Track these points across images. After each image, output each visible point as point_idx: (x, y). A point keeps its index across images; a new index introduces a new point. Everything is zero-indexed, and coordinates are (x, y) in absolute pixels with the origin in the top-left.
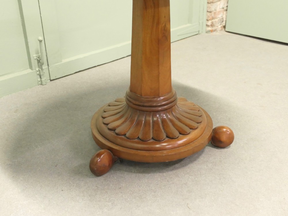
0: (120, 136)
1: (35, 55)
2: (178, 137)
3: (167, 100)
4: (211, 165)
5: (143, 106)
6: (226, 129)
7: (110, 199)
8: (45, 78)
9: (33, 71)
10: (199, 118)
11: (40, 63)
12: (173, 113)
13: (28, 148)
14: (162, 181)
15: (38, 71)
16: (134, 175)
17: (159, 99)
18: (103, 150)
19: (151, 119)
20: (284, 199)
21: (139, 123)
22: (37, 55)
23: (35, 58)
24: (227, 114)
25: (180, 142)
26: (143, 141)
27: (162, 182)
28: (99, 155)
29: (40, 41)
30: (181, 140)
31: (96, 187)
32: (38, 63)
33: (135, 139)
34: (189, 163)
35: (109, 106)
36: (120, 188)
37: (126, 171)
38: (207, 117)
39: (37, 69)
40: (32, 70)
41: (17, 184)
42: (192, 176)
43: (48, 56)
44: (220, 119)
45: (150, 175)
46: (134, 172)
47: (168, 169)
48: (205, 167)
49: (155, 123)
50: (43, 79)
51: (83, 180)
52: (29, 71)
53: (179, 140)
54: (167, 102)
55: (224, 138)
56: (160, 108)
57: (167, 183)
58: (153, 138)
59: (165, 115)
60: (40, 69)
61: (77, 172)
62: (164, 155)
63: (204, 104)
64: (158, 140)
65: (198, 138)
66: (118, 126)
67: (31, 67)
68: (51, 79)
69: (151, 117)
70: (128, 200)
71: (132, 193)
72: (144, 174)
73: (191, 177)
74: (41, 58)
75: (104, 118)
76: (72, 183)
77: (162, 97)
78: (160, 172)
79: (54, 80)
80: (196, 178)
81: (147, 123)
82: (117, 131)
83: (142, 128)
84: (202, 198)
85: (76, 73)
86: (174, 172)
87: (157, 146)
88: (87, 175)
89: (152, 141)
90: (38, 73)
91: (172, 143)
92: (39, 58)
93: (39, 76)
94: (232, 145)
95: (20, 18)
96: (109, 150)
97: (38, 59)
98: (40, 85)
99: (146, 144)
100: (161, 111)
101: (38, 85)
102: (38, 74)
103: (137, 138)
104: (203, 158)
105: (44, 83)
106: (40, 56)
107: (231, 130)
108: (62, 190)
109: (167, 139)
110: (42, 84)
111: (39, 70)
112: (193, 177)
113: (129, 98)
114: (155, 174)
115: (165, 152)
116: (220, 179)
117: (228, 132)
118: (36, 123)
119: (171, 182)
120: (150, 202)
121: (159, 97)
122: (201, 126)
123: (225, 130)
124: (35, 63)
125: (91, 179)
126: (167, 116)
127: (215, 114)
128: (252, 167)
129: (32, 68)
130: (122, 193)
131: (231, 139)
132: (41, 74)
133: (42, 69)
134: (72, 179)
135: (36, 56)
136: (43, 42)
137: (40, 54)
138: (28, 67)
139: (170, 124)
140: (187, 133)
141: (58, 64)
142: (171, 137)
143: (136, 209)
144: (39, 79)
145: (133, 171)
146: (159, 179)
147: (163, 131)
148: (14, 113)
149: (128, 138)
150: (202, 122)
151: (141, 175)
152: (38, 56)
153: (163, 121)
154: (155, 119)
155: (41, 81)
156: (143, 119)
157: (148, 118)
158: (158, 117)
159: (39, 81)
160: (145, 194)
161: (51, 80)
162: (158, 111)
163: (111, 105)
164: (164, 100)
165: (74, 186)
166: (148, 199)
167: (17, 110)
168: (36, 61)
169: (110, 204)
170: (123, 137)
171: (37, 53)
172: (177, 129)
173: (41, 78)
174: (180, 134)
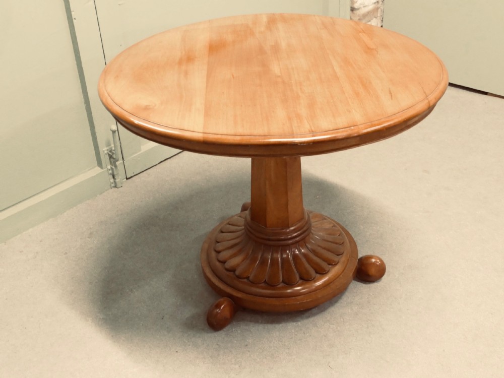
0: (242, 280)
1: (105, 149)
2: (314, 279)
3: (299, 231)
4: (356, 308)
5: (269, 240)
6: (375, 259)
7: (236, 360)
8: (120, 178)
9: (103, 170)
10: (340, 246)
11: (114, 158)
12: (307, 245)
13: (121, 294)
14: (296, 333)
15: (109, 170)
16: (260, 327)
17: (288, 230)
18: (222, 300)
19: (279, 256)
20: (444, 351)
21: (263, 262)
22: (108, 148)
23: (106, 152)
24: (379, 227)
25: (318, 283)
26: (271, 285)
27: (296, 335)
28: (218, 306)
29: (114, 132)
30: (318, 281)
31: (217, 345)
32: (110, 159)
33: (260, 284)
34: (329, 306)
35: (222, 232)
36: (247, 345)
37: (251, 321)
38: (350, 242)
39: (109, 167)
40: (102, 168)
41: (120, 346)
42: (333, 324)
43: (122, 147)
44: (369, 235)
45: (281, 325)
46: (262, 323)
47: (303, 316)
48: (349, 311)
49: (285, 261)
50: (117, 180)
51: (199, 337)
52: (98, 170)
53: (315, 282)
54: (298, 233)
55: (373, 271)
56: (290, 242)
57: (303, 335)
58: (283, 282)
59: (297, 250)
60: (114, 167)
61: (190, 326)
62: (298, 303)
63: (348, 211)
64: (290, 284)
65: (339, 276)
66: (238, 265)
67: (100, 164)
68: (128, 177)
69: (279, 253)
70: (258, 360)
71: (261, 351)
72: (274, 325)
73: (332, 326)
74: (114, 152)
75: (218, 252)
76: (187, 342)
77: (291, 227)
78: (293, 322)
79: (132, 177)
80: (338, 328)
81: (274, 262)
82: (237, 273)
83: (268, 268)
84: (346, 354)
85: (161, 162)
86: (311, 319)
87: (289, 291)
88: (203, 330)
89: (282, 285)
90: (110, 172)
91: (307, 286)
92: (111, 151)
93: (111, 176)
94: (384, 278)
95: (83, 100)
96: (229, 298)
97: (110, 153)
98: (114, 189)
99: (274, 290)
100: (292, 244)
101: (111, 188)
102: (111, 174)
103: (263, 282)
104: (347, 297)
105: (119, 185)
106: (113, 149)
107: (381, 260)
108: (177, 352)
109: (300, 282)
110: (115, 187)
111: (112, 168)
112: (334, 326)
113: (249, 228)
114: (287, 324)
115: (299, 298)
116: (368, 328)
117: (378, 262)
118: (122, 253)
119: (308, 335)
120: (284, 362)
121: (288, 227)
122: (343, 259)
123: (373, 260)
124: (105, 159)
125: (209, 335)
126: (299, 251)
127: (362, 227)
128: (408, 309)
129: (102, 166)
130: (249, 351)
131: (381, 271)
132: (115, 173)
133: (116, 166)
134: (186, 335)
135: (107, 150)
136: (117, 132)
137: (113, 145)
138: (96, 164)
139: (304, 260)
140: (325, 271)
141: (136, 155)
142: (306, 279)
143: (269, 372)
144: (112, 180)
145: (260, 321)
146: (293, 331)
147: (295, 270)
148: (88, 239)
149: (252, 282)
150: (344, 254)
151: (270, 326)
152: (110, 150)
153: (295, 257)
154: (285, 256)
155: (115, 182)
156: (270, 257)
157: (275, 255)
158: (288, 254)
159: (112, 183)
160: (277, 351)
161: (127, 179)
162: (288, 245)
163: (224, 231)
164: (295, 231)
165: (190, 345)
166: (282, 358)
167: (91, 233)
168: (107, 157)
169: (237, 366)
170: (245, 280)
171: (108, 144)
172: (312, 267)
173: (114, 177)
174: (317, 272)
